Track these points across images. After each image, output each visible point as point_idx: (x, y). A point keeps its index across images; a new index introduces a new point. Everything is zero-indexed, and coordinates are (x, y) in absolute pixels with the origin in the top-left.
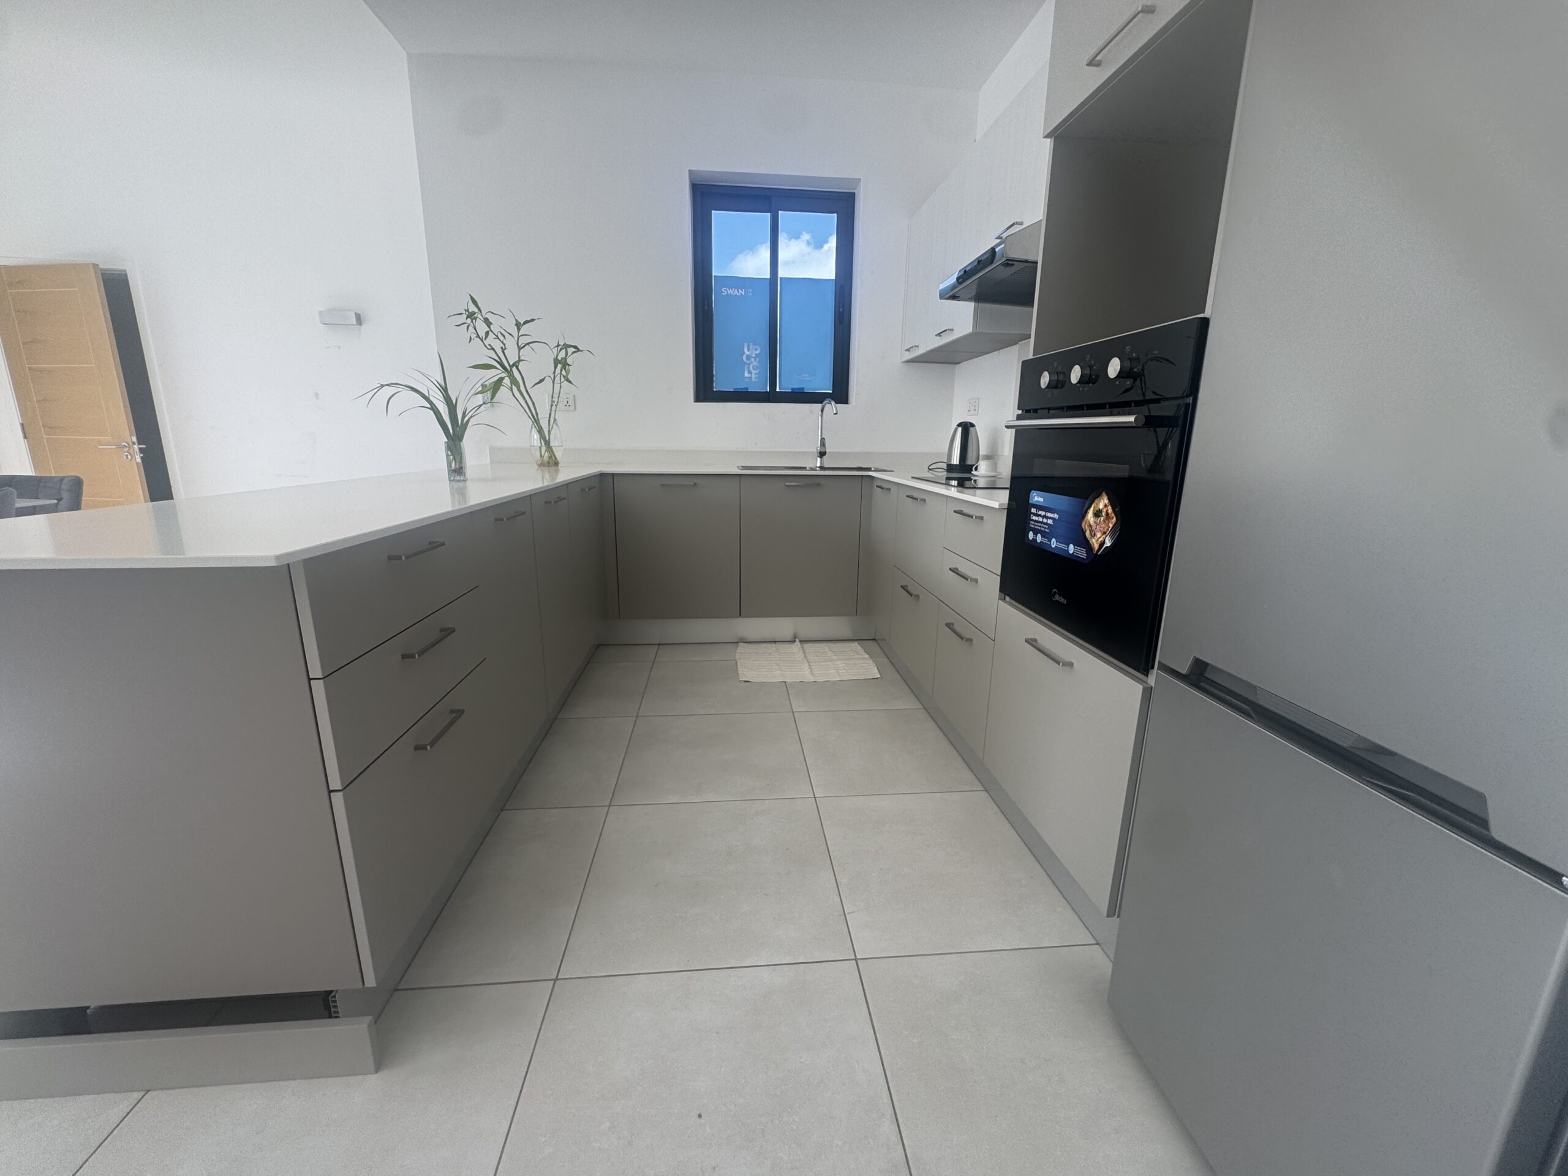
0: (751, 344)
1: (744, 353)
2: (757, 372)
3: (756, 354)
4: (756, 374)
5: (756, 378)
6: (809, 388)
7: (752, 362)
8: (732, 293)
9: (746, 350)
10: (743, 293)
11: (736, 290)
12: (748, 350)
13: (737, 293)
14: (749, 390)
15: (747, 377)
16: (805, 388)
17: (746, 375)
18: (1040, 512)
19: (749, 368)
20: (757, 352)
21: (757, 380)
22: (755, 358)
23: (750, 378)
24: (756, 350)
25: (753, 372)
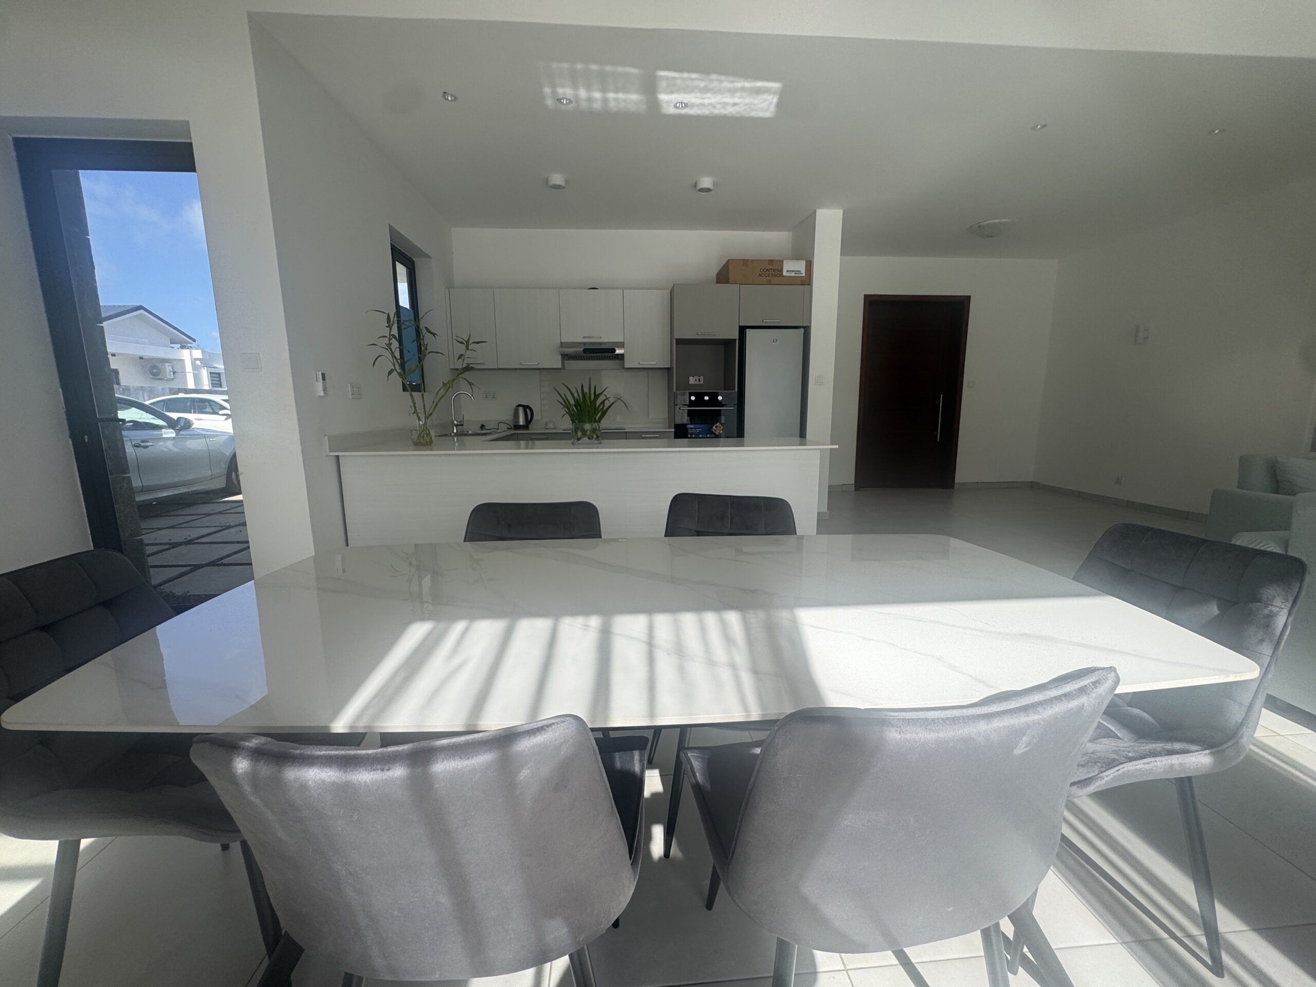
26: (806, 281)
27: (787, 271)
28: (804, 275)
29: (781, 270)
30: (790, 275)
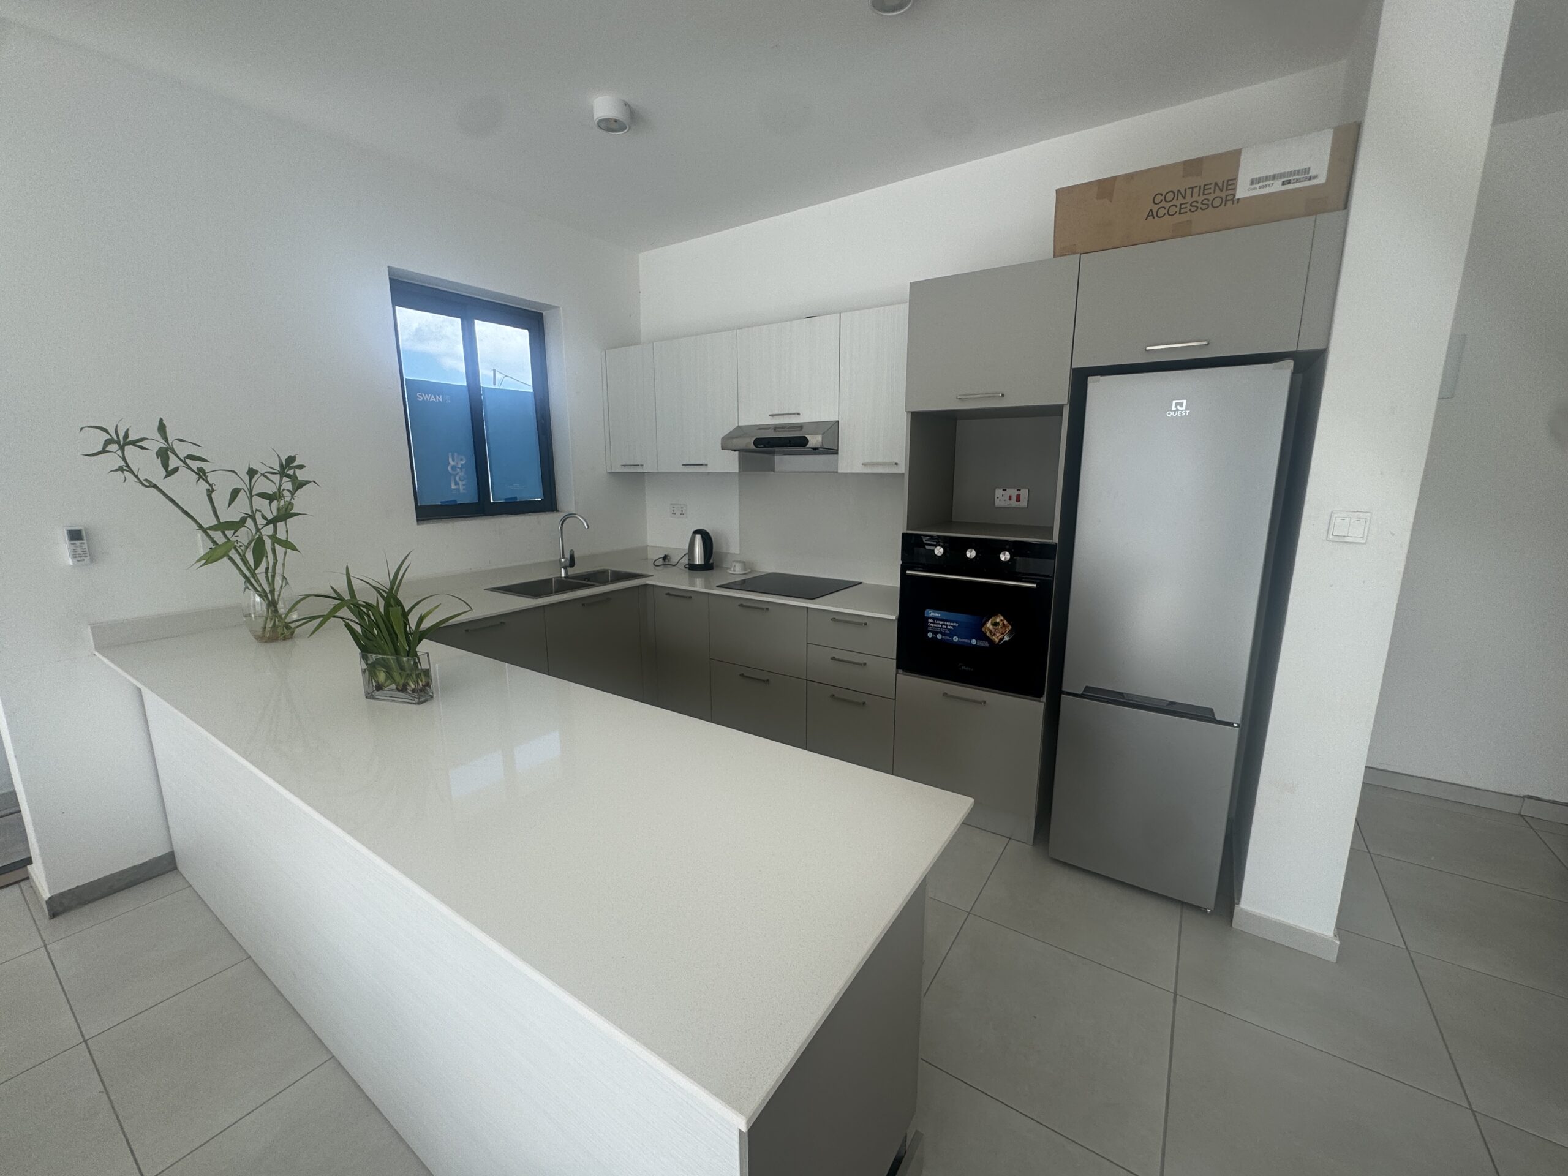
0: (456, 454)
1: (449, 463)
2: (464, 483)
3: (462, 465)
4: (464, 485)
5: (464, 489)
6: (522, 497)
7: (458, 473)
8: (428, 399)
9: (450, 460)
10: (441, 400)
11: (433, 396)
12: (453, 460)
13: (434, 399)
14: (458, 503)
15: (454, 489)
16: (518, 497)
17: (453, 487)
18: (938, 622)
19: (455, 479)
20: (463, 462)
21: (465, 492)
22: (461, 469)
23: (458, 490)
24: (462, 460)
25: (460, 483)
26: (1329, 196)
27: (1255, 181)
28: (1321, 180)
29: (1232, 183)
30: (1266, 191)
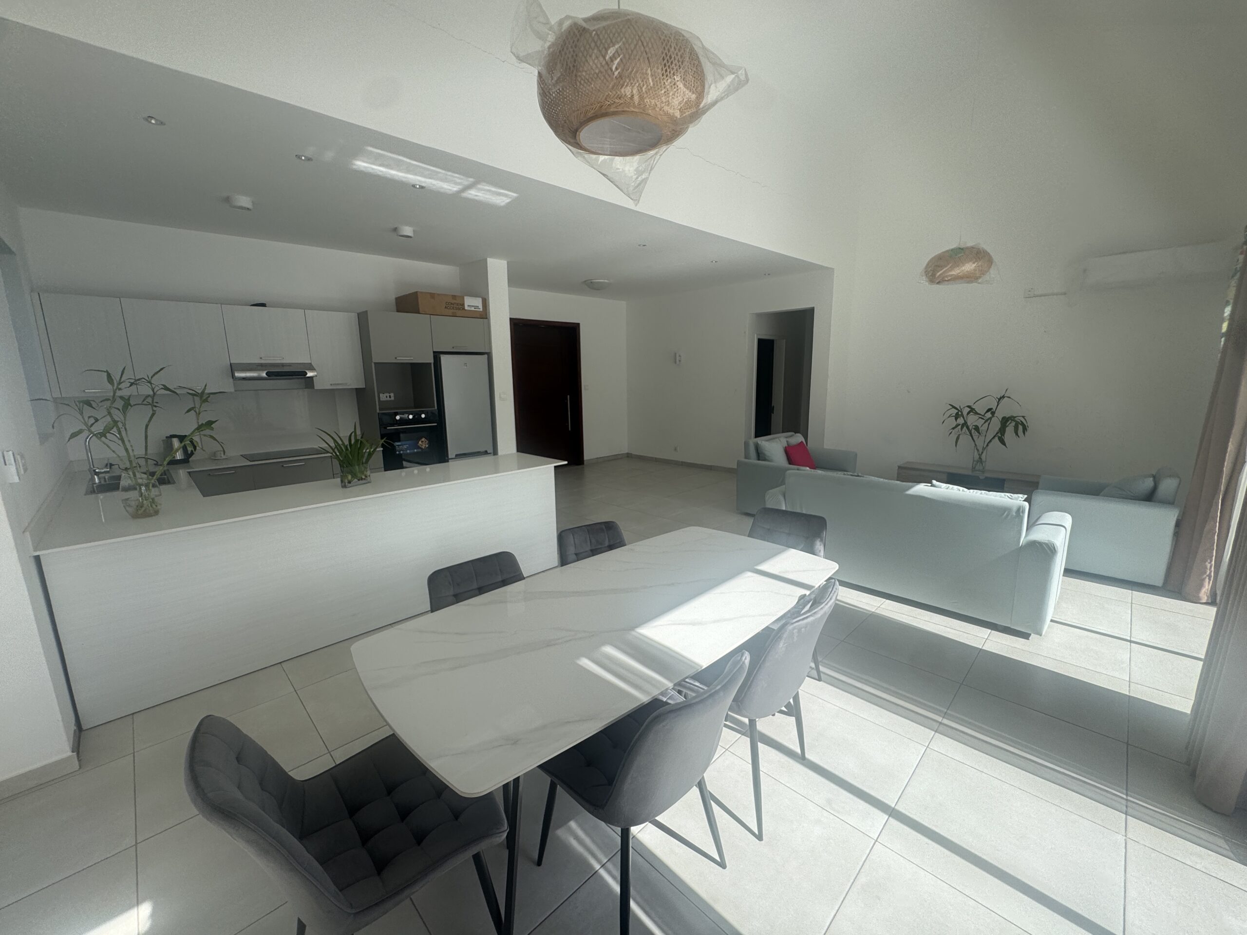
26: (484, 315)
27: (468, 306)
28: (481, 310)
29: (463, 305)
30: (471, 309)
